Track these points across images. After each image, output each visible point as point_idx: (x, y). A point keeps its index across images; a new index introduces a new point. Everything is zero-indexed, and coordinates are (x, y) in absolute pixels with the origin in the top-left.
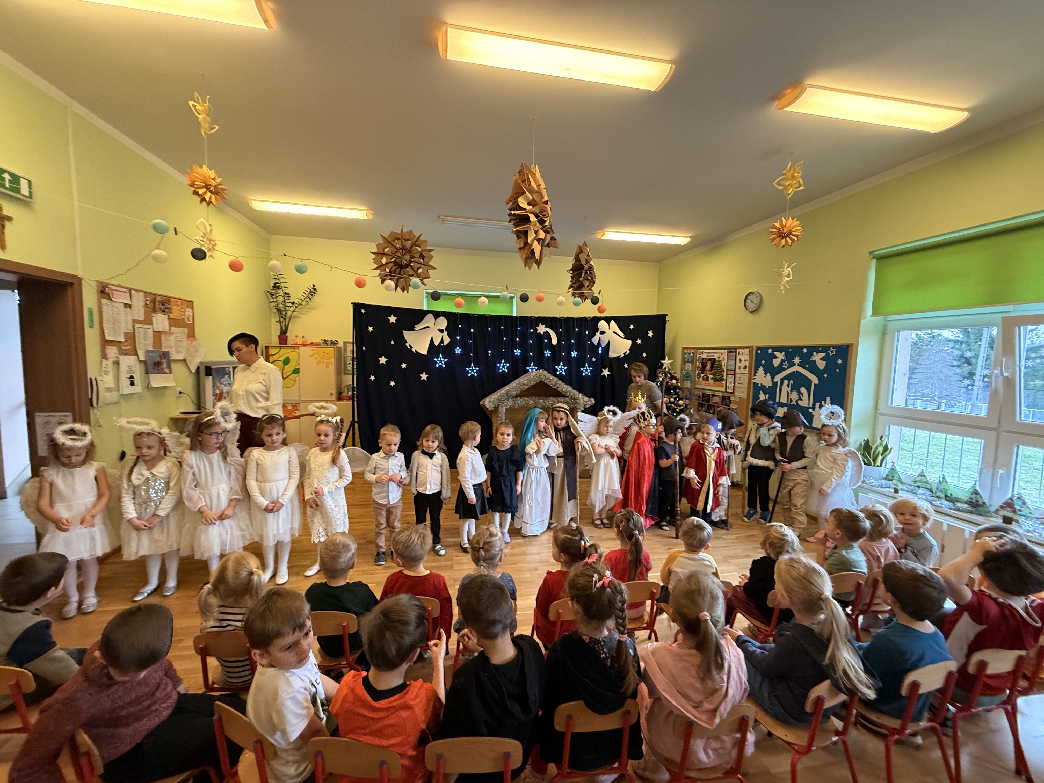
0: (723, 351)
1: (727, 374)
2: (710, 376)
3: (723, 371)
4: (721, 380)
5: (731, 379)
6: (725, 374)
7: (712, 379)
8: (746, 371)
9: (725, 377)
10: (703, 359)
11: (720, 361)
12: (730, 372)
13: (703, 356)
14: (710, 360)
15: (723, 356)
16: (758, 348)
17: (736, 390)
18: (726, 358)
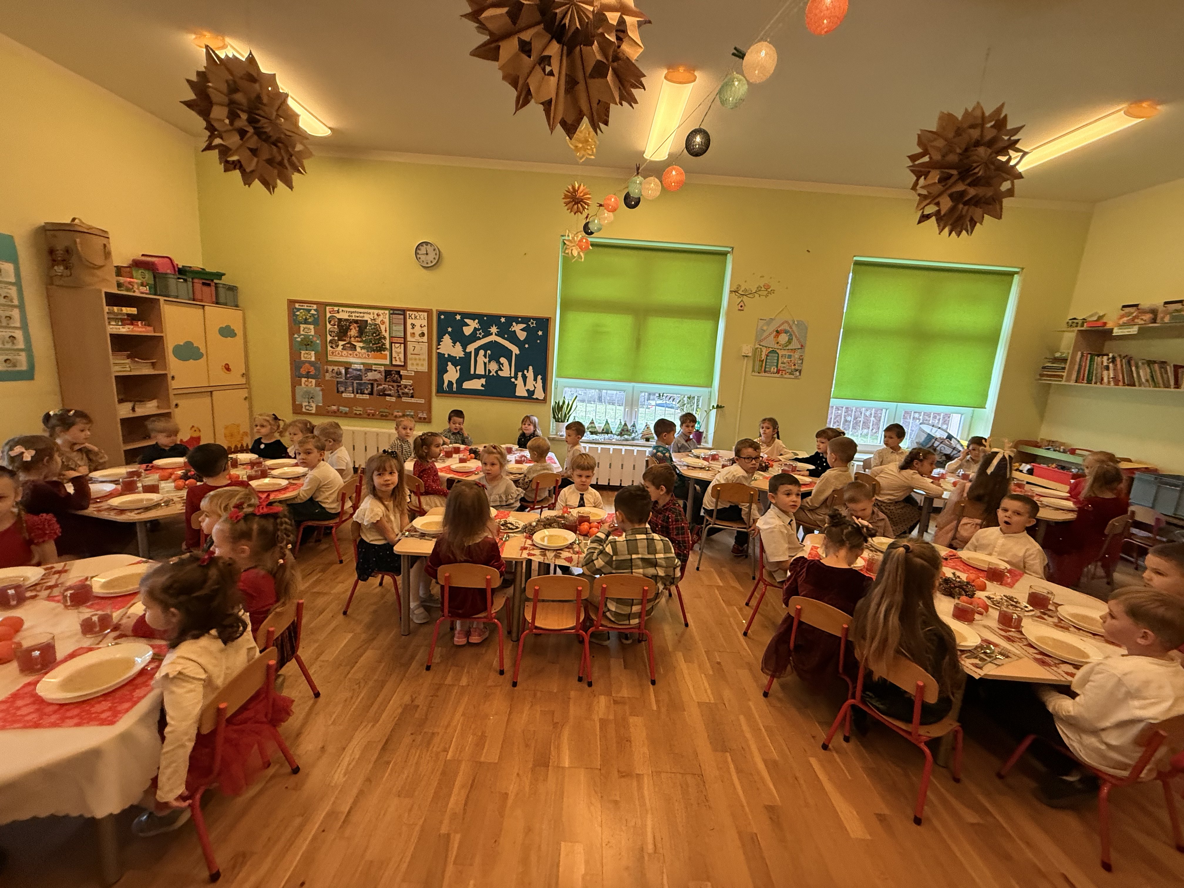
0: (381, 312)
1: (391, 343)
2: (359, 345)
3: (385, 338)
4: (381, 349)
5: (398, 350)
6: (387, 342)
7: (362, 348)
8: (425, 339)
9: (388, 346)
10: (340, 320)
11: (376, 325)
12: (395, 340)
13: (338, 316)
14: (356, 322)
15: (381, 318)
16: (440, 313)
17: (409, 362)
18: (387, 321)
